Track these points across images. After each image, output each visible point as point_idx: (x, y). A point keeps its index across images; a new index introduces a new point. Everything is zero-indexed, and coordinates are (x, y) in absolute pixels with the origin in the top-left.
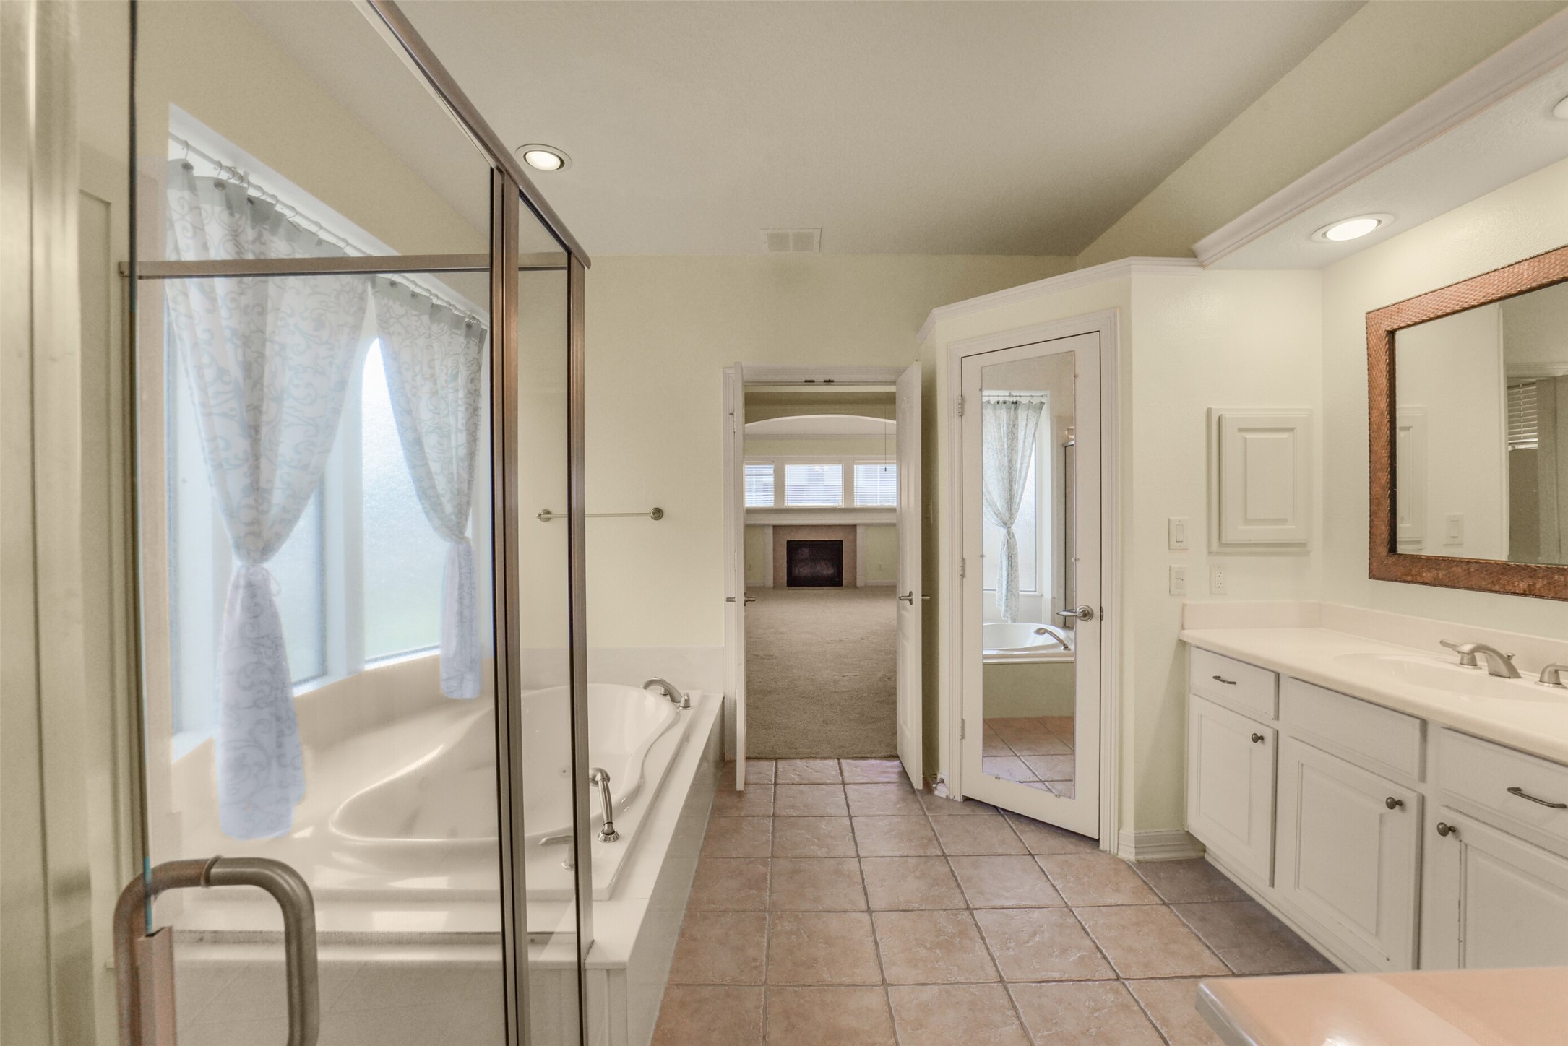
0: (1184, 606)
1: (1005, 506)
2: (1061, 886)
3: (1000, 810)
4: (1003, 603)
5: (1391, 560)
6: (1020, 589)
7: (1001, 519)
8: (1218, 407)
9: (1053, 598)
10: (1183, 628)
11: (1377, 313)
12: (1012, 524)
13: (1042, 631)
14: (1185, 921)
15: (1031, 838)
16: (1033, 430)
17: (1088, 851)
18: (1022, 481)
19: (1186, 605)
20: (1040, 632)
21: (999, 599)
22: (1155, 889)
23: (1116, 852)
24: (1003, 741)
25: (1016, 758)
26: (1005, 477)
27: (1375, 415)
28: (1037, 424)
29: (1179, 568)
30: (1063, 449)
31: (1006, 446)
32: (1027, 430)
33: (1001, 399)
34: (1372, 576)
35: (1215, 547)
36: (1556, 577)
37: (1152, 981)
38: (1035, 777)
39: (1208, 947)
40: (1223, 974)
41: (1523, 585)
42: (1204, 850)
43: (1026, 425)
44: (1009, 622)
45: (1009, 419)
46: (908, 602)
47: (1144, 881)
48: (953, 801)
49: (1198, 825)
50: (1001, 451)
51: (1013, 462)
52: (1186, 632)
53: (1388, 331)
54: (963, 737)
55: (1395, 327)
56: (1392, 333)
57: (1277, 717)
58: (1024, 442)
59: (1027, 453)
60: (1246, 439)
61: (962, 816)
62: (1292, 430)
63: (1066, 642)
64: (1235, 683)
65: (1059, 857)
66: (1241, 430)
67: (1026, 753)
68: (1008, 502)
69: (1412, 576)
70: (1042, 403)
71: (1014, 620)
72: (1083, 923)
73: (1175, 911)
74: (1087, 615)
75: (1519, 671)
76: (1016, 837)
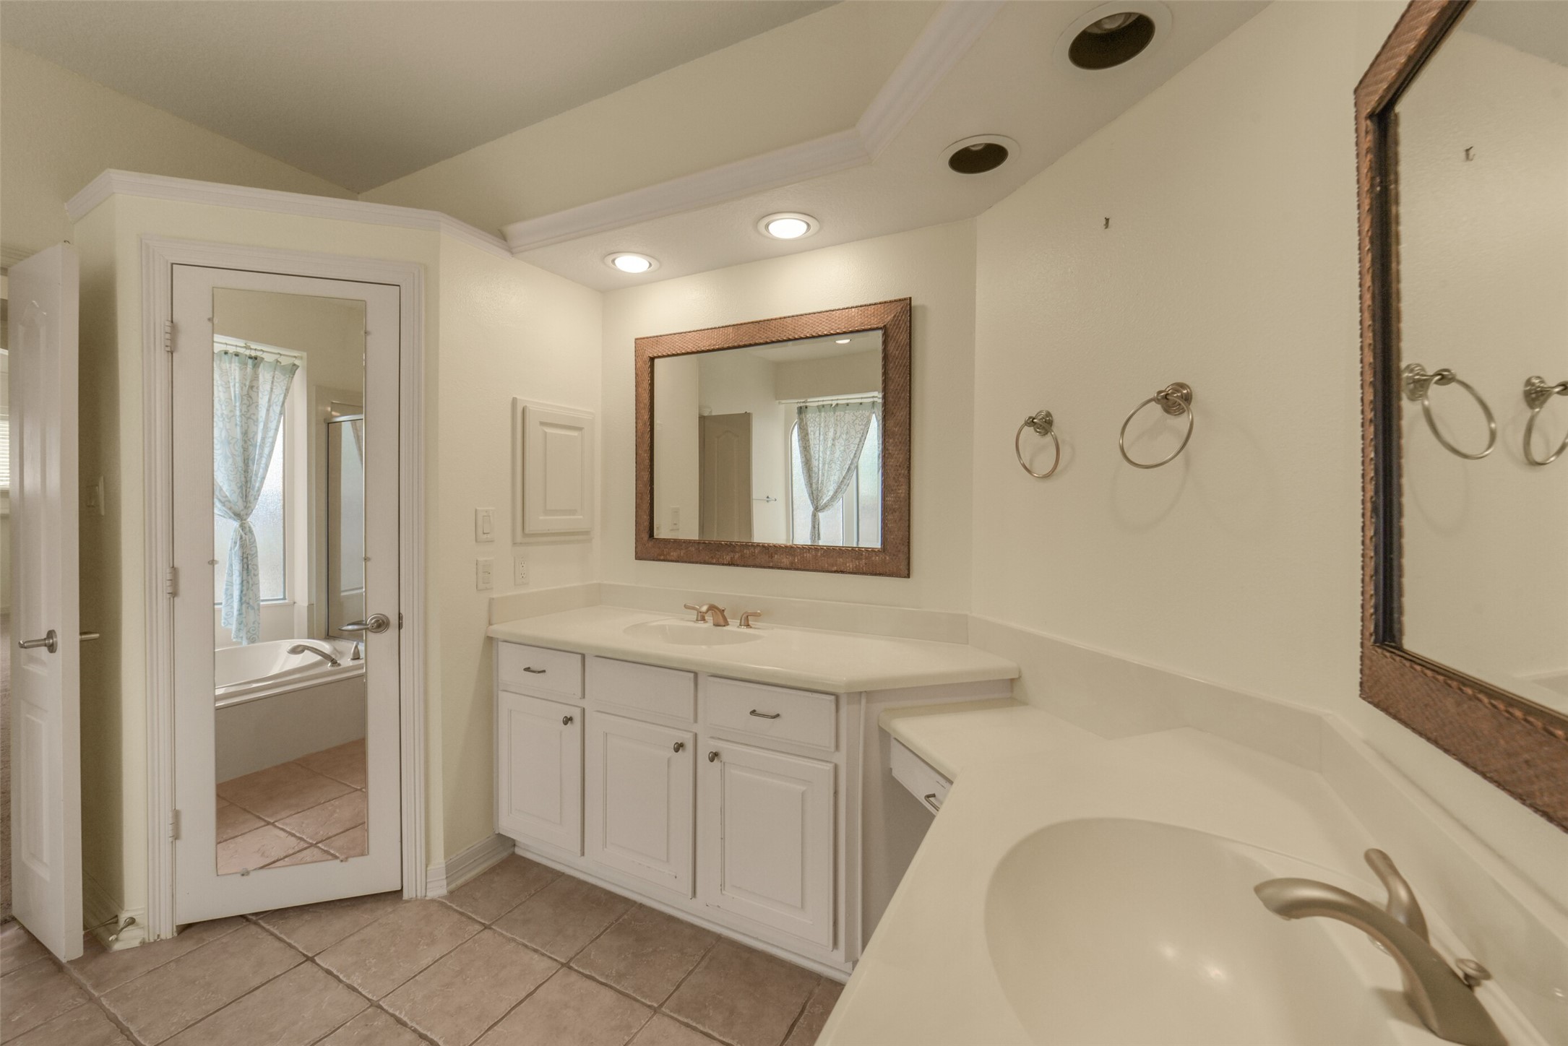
0: (491, 601)
1: (238, 491)
2: (360, 981)
3: (250, 917)
4: (234, 621)
5: (651, 544)
6: (261, 599)
7: (230, 509)
8: (525, 398)
9: (310, 606)
10: (490, 624)
11: (643, 341)
12: (248, 515)
13: (300, 649)
14: (509, 935)
15: (304, 936)
16: (282, 396)
17: (390, 910)
18: (264, 461)
19: (493, 599)
20: (296, 650)
21: (227, 615)
22: (473, 916)
23: (423, 895)
24: (245, 810)
25: (270, 827)
26: (237, 453)
27: (640, 424)
28: (287, 390)
29: (486, 561)
30: (324, 427)
31: (238, 413)
32: (273, 396)
33: (231, 350)
34: (638, 558)
35: (519, 538)
36: (745, 552)
37: (489, 1032)
38: (302, 843)
39: (535, 951)
40: (554, 972)
41: (728, 558)
42: (513, 843)
43: (272, 389)
44: (245, 643)
45: (243, 378)
46: (44, 649)
47: (461, 914)
48: (159, 942)
49: (509, 824)
50: (230, 419)
51: (251, 435)
52: (494, 627)
53: (650, 358)
54: (176, 836)
55: (655, 355)
56: (652, 359)
57: (583, 696)
58: (268, 410)
59: (273, 425)
60: (546, 433)
61: (178, 961)
62: (580, 429)
63: (333, 657)
64: (544, 671)
65: (352, 939)
66: (542, 424)
67: (284, 814)
68: (241, 487)
69: (664, 555)
70: (295, 367)
71: (252, 640)
72: (397, 1013)
73: (498, 929)
74: (381, 625)
75: (728, 620)
76: (282, 945)
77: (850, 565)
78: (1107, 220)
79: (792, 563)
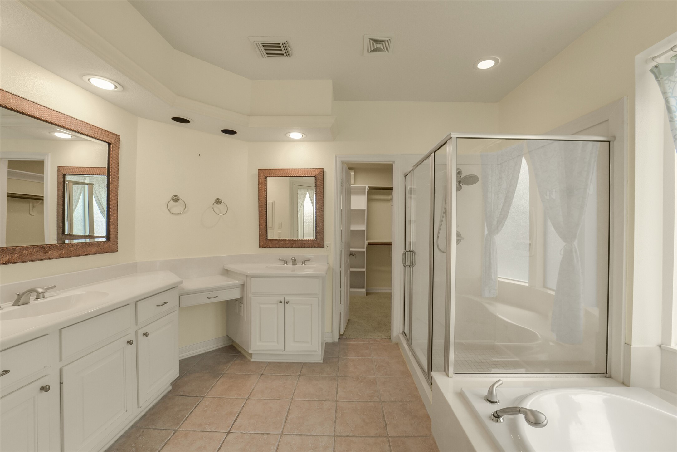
77: (94, 250)
78: (200, 154)
79: (60, 255)
